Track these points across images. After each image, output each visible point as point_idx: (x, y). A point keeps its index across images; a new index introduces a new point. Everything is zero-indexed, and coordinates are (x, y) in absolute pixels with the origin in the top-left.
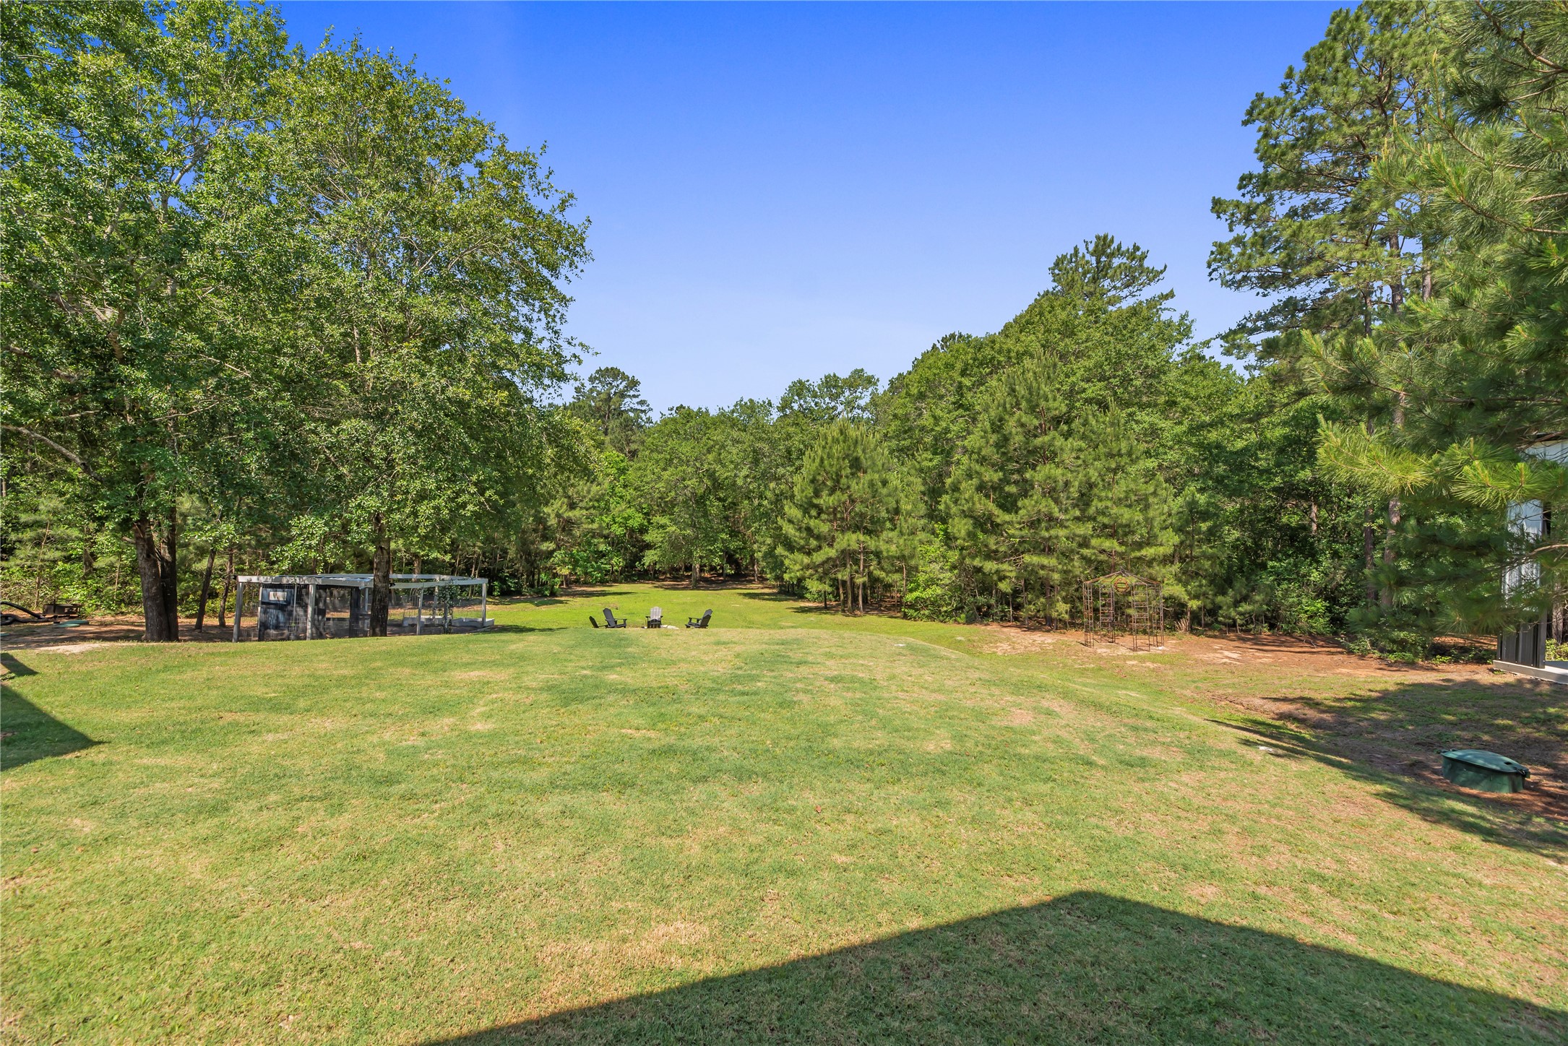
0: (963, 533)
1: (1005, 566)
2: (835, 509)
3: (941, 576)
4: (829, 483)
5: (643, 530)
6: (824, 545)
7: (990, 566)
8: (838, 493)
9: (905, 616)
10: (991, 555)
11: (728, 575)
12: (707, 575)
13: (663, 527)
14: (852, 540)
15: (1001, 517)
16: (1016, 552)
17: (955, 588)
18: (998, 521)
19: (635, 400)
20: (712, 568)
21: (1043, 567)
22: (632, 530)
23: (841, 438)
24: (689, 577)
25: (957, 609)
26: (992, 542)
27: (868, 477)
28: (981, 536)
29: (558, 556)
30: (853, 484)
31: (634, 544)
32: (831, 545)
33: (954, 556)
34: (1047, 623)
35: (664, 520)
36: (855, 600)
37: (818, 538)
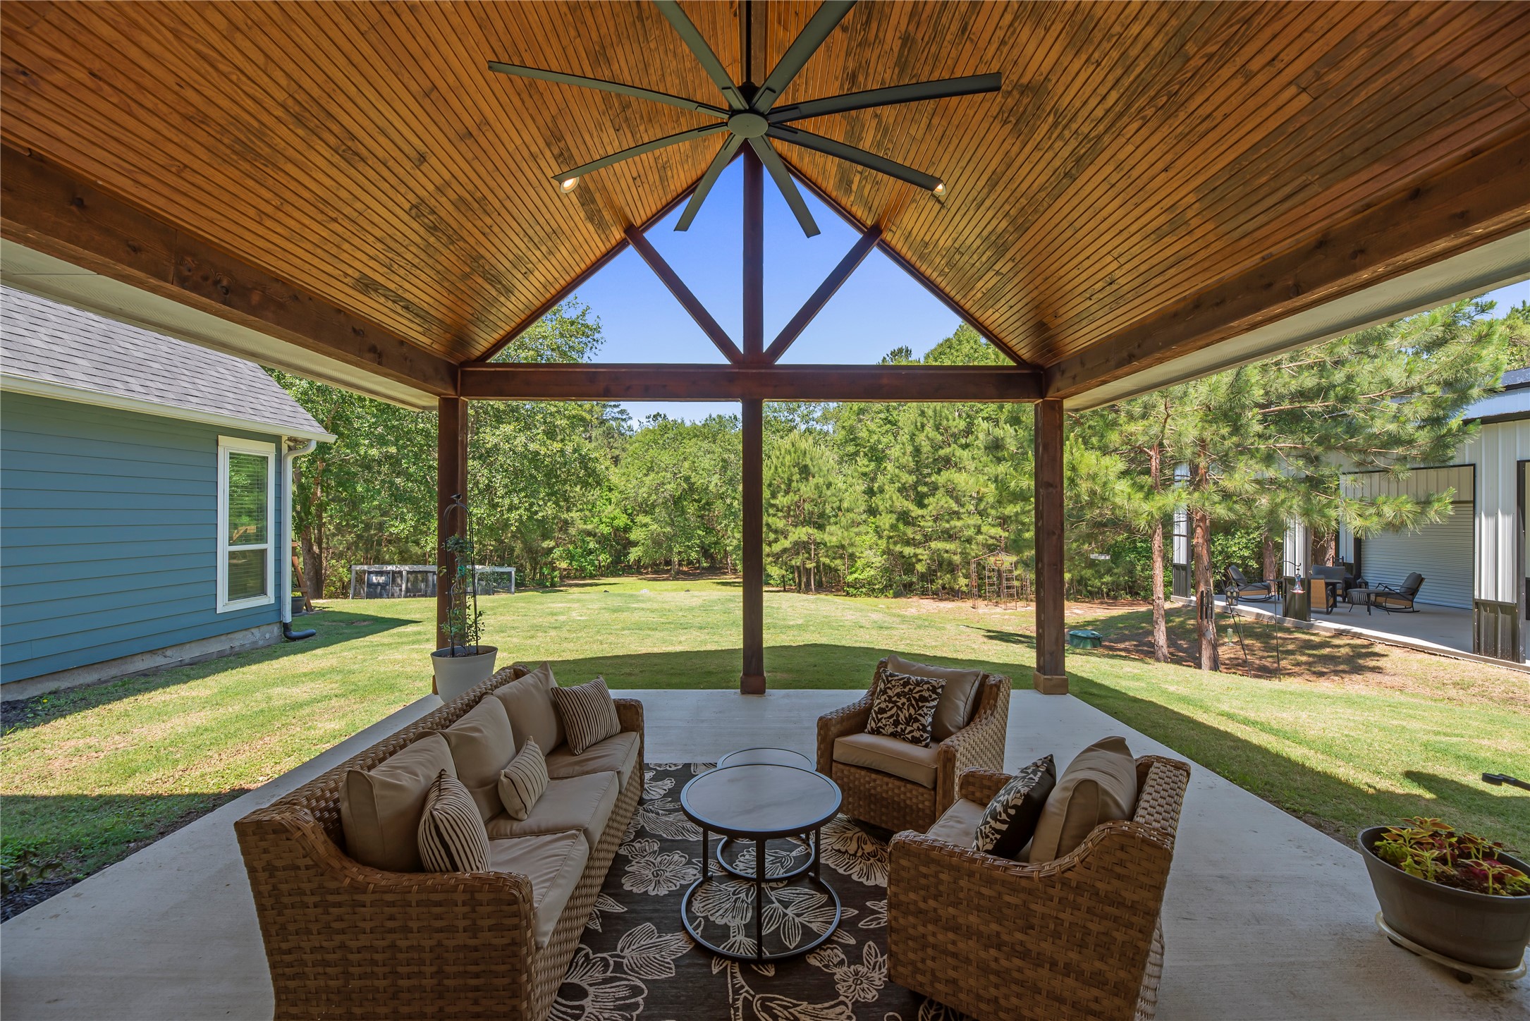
0: (887, 526)
1: (919, 551)
2: (789, 507)
3: (874, 560)
4: (783, 486)
5: (627, 529)
6: (781, 537)
7: (908, 551)
8: (791, 494)
9: (848, 594)
10: (908, 543)
11: (704, 568)
12: (685, 569)
13: (646, 525)
14: (802, 533)
15: (916, 511)
16: (928, 538)
17: (886, 570)
18: (913, 515)
19: (616, 410)
20: (690, 563)
21: (947, 552)
22: (617, 529)
23: (793, 450)
24: (668, 571)
25: (886, 586)
26: (910, 532)
27: (815, 481)
28: (901, 526)
29: (557, 552)
30: (803, 488)
31: (619, 542)
32: (786, 538)
33: (883, 544)
34: (952, 593)
35: (647, 519)
36: (808, 584)
37: (776, 532)
